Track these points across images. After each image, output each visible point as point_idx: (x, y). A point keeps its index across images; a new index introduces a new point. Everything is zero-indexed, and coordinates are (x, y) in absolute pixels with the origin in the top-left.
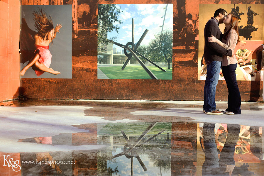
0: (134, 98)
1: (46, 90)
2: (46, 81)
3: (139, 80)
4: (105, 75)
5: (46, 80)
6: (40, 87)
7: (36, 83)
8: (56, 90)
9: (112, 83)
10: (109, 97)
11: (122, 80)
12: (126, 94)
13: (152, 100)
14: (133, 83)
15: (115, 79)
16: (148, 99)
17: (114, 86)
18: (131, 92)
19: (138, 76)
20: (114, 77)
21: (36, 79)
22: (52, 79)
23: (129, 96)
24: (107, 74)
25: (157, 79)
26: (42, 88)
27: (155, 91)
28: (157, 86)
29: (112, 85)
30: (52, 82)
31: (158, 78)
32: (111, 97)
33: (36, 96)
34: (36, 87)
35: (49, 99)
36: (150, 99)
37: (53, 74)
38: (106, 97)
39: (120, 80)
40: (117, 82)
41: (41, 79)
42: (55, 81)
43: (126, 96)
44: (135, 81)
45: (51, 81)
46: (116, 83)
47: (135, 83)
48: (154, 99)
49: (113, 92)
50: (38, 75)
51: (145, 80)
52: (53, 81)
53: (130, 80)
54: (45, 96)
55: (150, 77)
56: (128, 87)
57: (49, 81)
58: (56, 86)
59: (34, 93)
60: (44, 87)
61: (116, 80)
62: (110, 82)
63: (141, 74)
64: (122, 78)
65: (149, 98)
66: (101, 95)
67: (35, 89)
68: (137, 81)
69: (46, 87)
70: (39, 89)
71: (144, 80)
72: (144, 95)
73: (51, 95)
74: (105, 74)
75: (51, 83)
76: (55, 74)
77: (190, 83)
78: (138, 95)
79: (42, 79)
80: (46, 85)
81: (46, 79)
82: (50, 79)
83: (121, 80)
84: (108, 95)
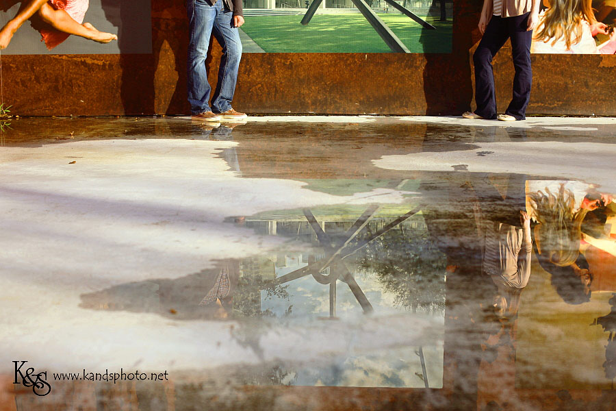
0: (337, 109)
1: (76, 90)
2: (76, 64)
3: (353, 56)
4: (251, 40)
5: (75, 59)
6: (57, 81)
7: (44, 70)
8: (104, 88)
9: (271, 64)
10: (265, 107)
11: (304, 55)
12: (316, 97)
13: (392, 113)
14: (336, 65)
15: (280, 52)
16: (381, 111)
17: (280, 74)
18: (330, 92)
19: (353, 43)
20: (279, 47)
21: (44, 56)
22: (93, 57)
23: (324, 103)
24: (257, 39)
25: (408, 52)
26: (63, 83)
27: (400, 89)
28: (408, 71)
29: (272, 71)
30: (93, 64)
31: (410, 49)
32: (271, 107)
33: (46, 107)
34: (46, 81)
35: (86, 117)
36: (385, 113)
37: (95, 41)
38: (257, 108)
39: (296, 57)
40: (288, 63)
41: (60, 56)
42: (100, 63)
43: (314, 103)
44: (340, 58)
45: (89, 61)
46: (284, 64)
47: (342, 63)
48: (398, 113)
49: (276, 91)
50: (51, 44)
51: (373, 57)
52: (96, 62)
53: (327, 55)
54: (73, 108)
55: (386, 48)
56: (319, 78)
57: (84, 63)
58: (106, 76)
59: (40, 100)
60: (71, 81)
61: (285, 56)
62: (268, 64)
63: (360, 37)
64: (303, 49)
65: (384, 108)
66: (242, 101)
67: (44, 87)
68: (347, 60)
69: (77, 79)
70: (56, 89)
71: (369, 55)
72: (368, 99)
73: (92, 104)
74: (252, 38)
75: (90, 68)
76: (101, 42)
77: (506, 63)
78: (351, 100)
79: (64, 57)
80: (77, 74)
81: (76, 56)
82: (87, 56)
83: (298, 54)
84: (261, 101)
